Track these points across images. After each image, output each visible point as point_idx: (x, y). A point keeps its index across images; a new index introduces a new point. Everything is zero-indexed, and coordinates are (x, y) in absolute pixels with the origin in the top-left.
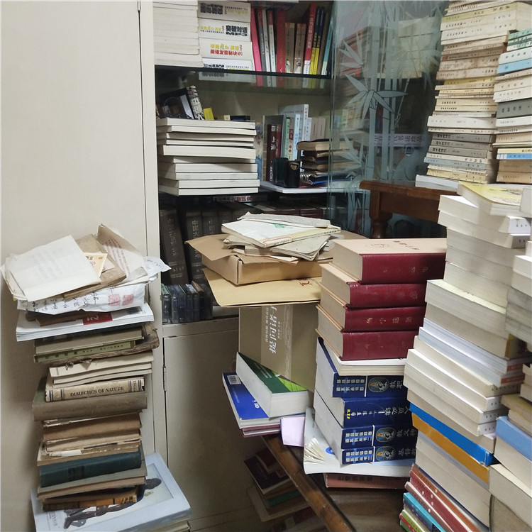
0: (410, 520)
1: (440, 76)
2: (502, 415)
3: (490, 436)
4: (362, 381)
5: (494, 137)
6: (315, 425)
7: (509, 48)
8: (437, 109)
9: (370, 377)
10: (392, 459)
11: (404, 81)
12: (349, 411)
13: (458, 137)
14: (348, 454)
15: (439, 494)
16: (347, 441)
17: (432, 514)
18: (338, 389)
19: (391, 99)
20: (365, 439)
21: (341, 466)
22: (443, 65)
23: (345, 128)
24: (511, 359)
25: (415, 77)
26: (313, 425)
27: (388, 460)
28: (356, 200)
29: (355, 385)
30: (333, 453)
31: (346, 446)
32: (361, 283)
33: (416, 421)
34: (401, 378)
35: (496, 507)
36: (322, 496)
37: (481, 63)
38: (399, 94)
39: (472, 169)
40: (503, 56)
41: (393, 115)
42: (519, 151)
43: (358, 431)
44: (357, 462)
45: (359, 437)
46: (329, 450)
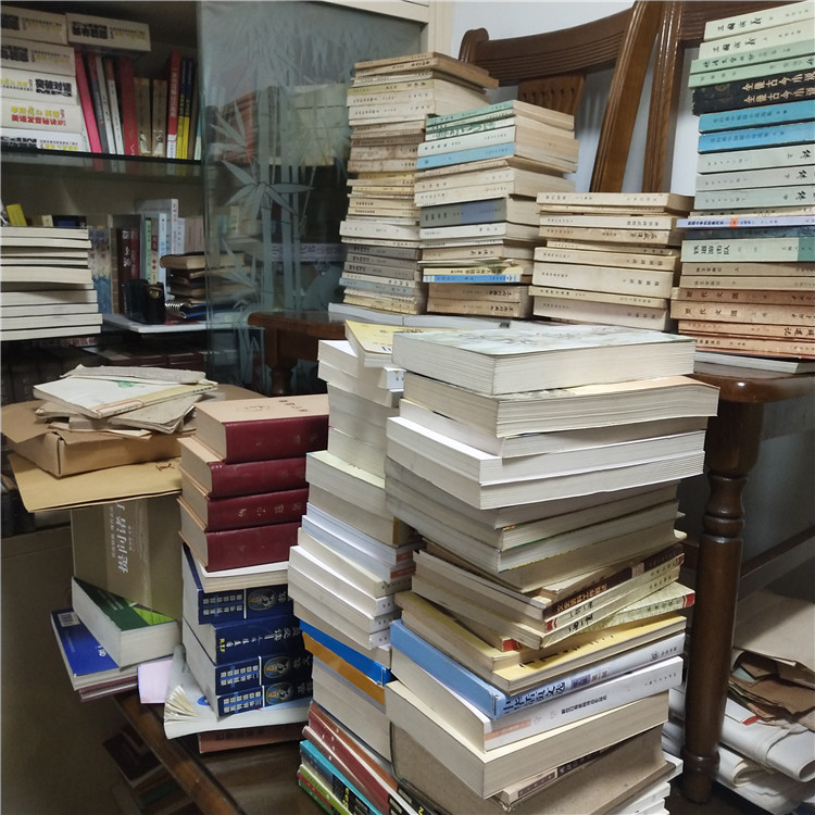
0: (309, 776)
1: (352, 167)
2: (395, 619)
3: (385, 647)
4: (239, 597)
5: (420, 252)
6: (186, 669)
7: (428, 137)
8: (351, 211)
9: (250, 590)
10: (290, 699)
11: (309, 169)
12: (223, 640)
13: (379, 251)
14: (226, 701)
15: (341, 734)
16: (223, 683)
17: (334, 762)
18: (206, 612)
19: (291, 196)
20: (249, 677)
21: (219, 720)
22: (355, 151)
23: (236, 233)
24: (400, 546)
25: (324, 164)
26: (183, 669)
27: (285, 701)
28: (251, 339)
29: (230, 604)
30: (208, 704)
31: (224, 691)
32: (227, 462)
33: (310, 643)
34: (284, 588)
35: (396, 735)
36: (196, 767)
37: (399, 153)
38: (303, 188)
39: (398, 295)
40: (422, 146)
41: (296, 218)
42: (447, 272)
43: (239, 667)
44: (240, 711)
45: (240, 675)
46: (204, 701)
